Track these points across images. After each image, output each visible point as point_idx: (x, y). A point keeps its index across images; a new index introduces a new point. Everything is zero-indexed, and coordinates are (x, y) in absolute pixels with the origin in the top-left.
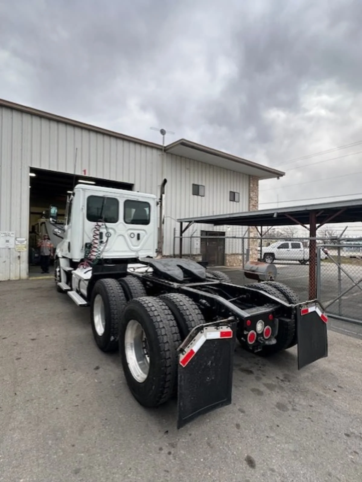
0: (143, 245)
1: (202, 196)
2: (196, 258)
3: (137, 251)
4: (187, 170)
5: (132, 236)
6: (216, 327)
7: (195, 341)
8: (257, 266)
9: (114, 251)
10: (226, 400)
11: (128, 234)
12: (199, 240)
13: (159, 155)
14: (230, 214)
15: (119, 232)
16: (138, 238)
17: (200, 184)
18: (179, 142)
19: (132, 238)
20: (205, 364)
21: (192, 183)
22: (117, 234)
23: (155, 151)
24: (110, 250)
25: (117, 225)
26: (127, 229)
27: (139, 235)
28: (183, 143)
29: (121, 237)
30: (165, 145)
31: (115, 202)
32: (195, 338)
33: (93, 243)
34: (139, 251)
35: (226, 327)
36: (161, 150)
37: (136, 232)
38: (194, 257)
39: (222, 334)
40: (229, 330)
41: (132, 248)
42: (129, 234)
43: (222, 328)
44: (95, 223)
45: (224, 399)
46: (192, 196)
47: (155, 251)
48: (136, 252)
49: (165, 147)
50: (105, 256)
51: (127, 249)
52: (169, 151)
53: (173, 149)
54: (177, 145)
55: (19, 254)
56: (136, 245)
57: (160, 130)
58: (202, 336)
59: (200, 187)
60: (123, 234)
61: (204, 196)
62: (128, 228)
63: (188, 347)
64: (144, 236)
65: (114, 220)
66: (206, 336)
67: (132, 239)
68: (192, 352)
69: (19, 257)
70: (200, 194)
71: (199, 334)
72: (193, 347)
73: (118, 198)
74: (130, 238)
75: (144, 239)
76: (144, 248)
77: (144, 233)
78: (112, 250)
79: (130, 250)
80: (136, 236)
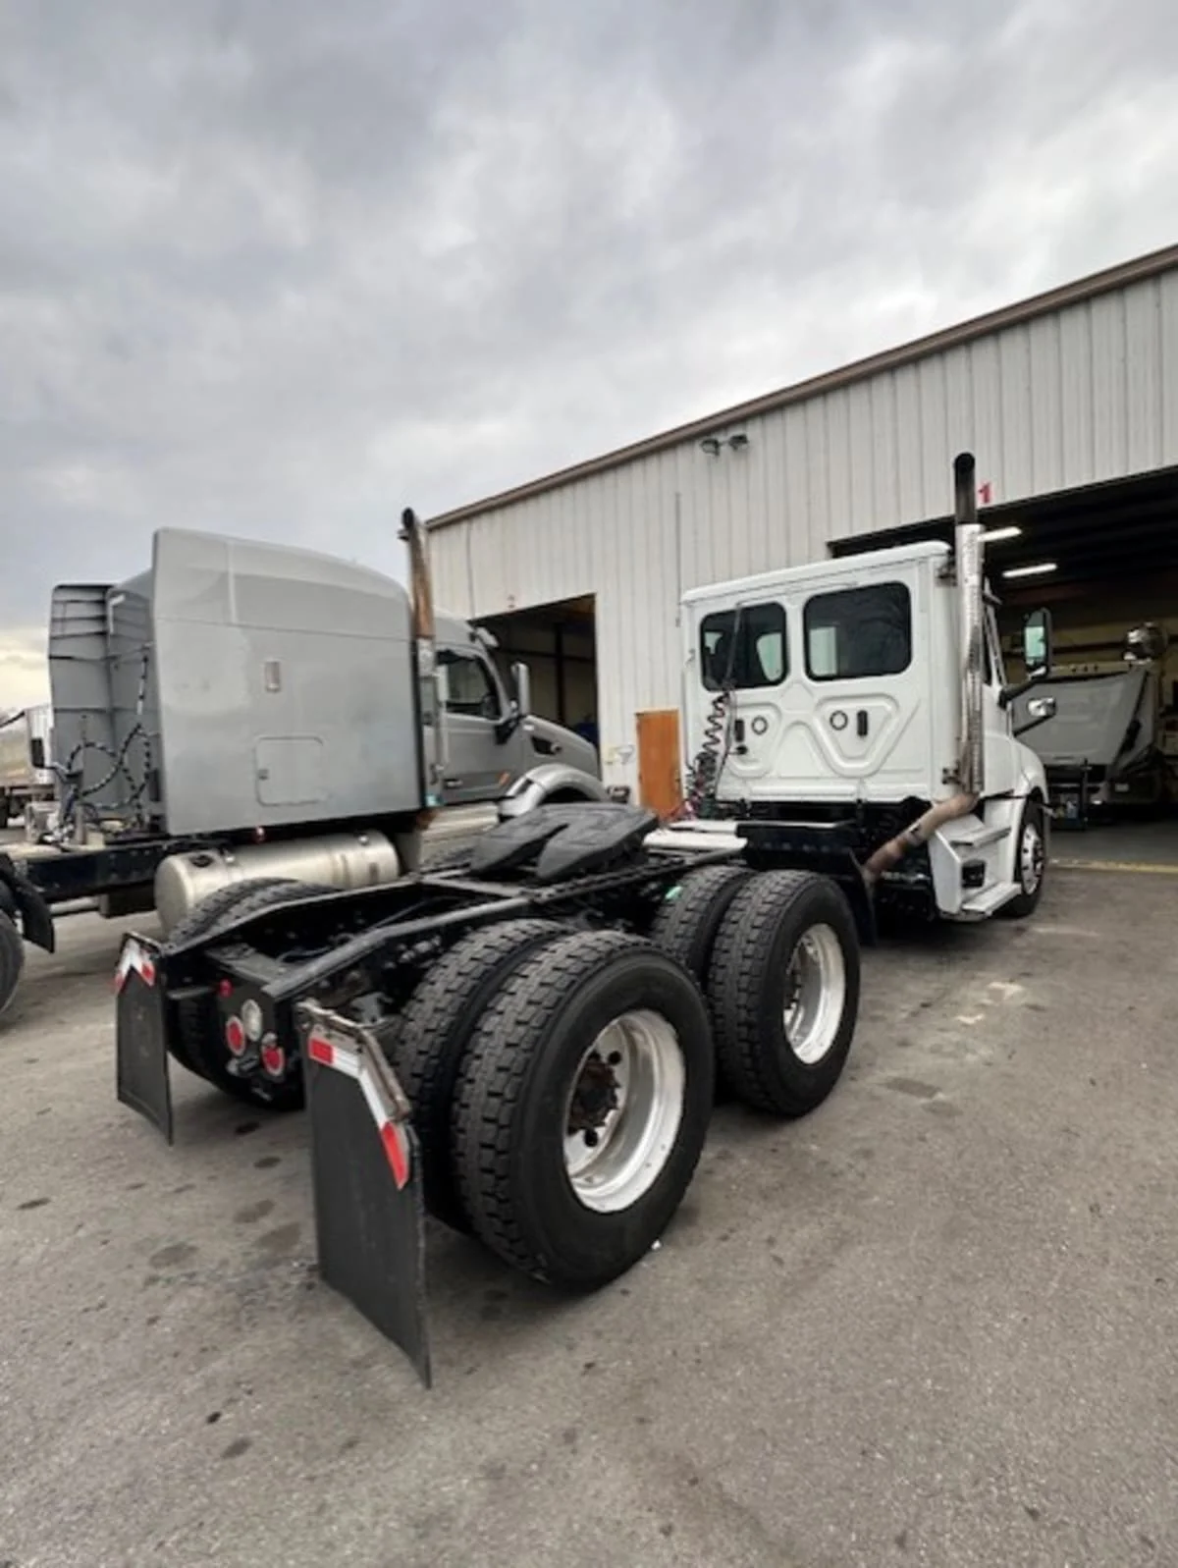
0: (886, 754)
3: (860, 779)
5: (839, 721)
9: (781, 778)
11: (823, 718)
15: (791, 713)
16: (863, 729)
19: (839, 728)
22: (786, 722)
24: (766, 773)
25: (785, 693)
26: (816, 700)
27: (863, 717)
29: (801, 732)
31: (773, 615)
34: (867, 776)
37: (851, 709)
41: (843, 769)
42: (828, 718)
44: (719, 694)
47: (939, 775)
48: (856, 781)
51: (820, 769)
56: (860, 753)
60: (805, 719)
62: (820, 696)
64: (888, 717)
65: (776, 673)
67: (837, 733)
73: (783, 601)
74: (830, 728)
75: (891, 729)
76: (884, 768)
77: (889, 707)
78: (773, 774)
79: (831, 774)
80: (853, 722)
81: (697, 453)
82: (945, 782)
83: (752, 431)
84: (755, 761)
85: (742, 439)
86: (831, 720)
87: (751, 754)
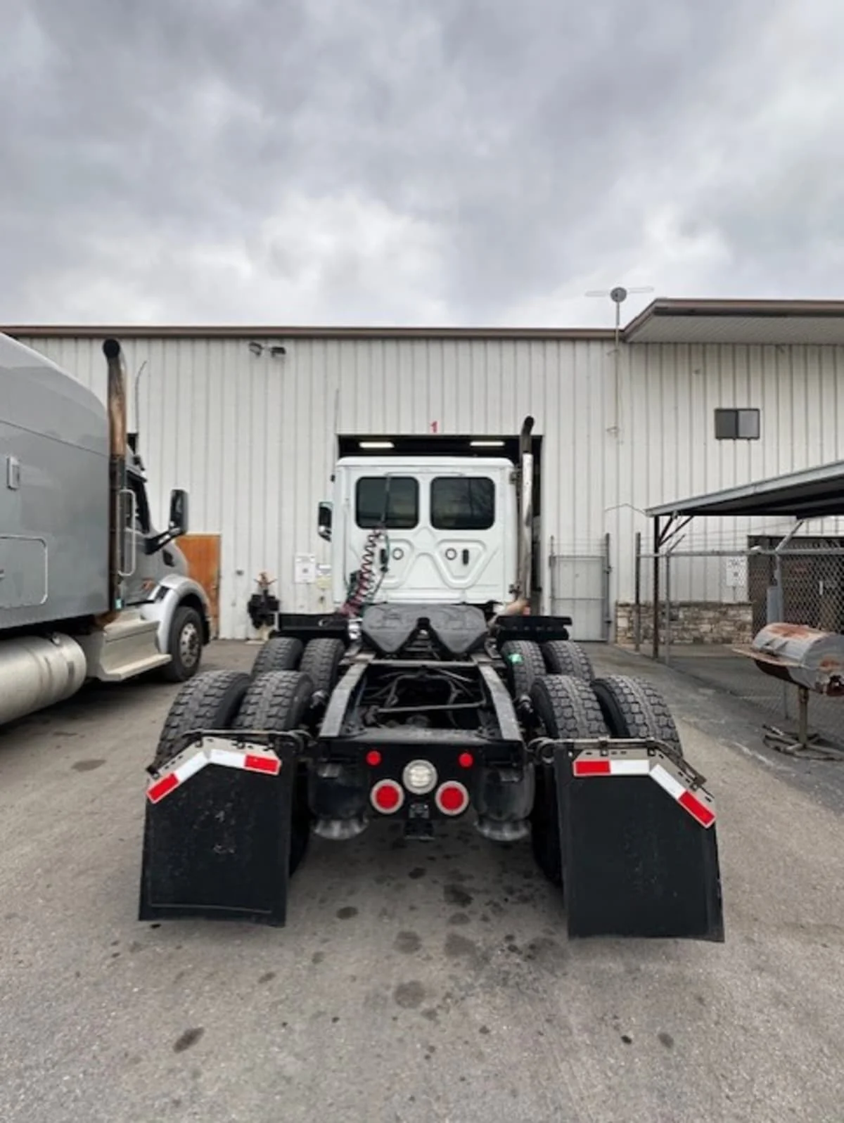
0: (479, 575)
1: (749, 439)
2: (732, 612)
3: (463, 589)
4: (694, 375)
5: (451, 554)
6: (235, 742)
7: (182, 759)
8: (787, 639)
9: (412, 588)
10: (269, 912)
11: (441, 552)
12: (743, 562)
13: (609, 354)
14: (755, 485)
15: (420, 548)
16: (465, 560)
17: (741, 404)
18: (650, 310)
19: (451, 559)
20: (207, 813)
21: (713, 405)
22: (417, 552)
23: (595, 348)
24: (401, 585)
25: (416, 534)
26: (437, 541)
27: (466, 553)
28: (661, 310)
29: (425, 559)
30: (622, 326)
31: (410, 484)
32: (184, 753)
33: (363, 571)
34: (467, 588)
35: (265, 747)
36: (611, 339)
37: (459, 548)
38: (724, 609)
39: (250, 761)
40: (271, 755)
41: (451, 583)
42: (444, 552)
43: (250, 747)
44: (370, 532)
45: (267, 909)
46: (713, 443)
47: (508, 589)
48: (460, 591)
49: (621, 331)
50: (392, 599)
51: (438, 583)
52: (633, 338)
53: (641, 332)
54: (647, 318)
55: (322, 594)
56: (462, 574)
57: (610, 292)
58: (198, 752)
59: (741, 414)
60: (429, 552)
61: (757, 438)
62: (439, 539)
63: (167, 768)
64: (479, 556)
65: (411, 521)
66: (207, 755)
67: (450, 562)
68: (173, 779)
69: (322, 599)
70: (741, 435)
71: (192, 747)
72: (175, 769)
73: (418, 477)
74: (446, 559)
75: (481, 561)
76: (480, 582)
77: (480, 547)
78: (405, 586)
79: (447, 587)
80: (460, 555)
81: (244, 348)
82: (511, 592)
83: (289, 346)
84: (392, 577)
85: (281, 350)
86: (446, 554)
87: (390, 573)
